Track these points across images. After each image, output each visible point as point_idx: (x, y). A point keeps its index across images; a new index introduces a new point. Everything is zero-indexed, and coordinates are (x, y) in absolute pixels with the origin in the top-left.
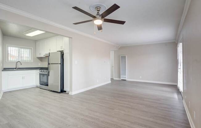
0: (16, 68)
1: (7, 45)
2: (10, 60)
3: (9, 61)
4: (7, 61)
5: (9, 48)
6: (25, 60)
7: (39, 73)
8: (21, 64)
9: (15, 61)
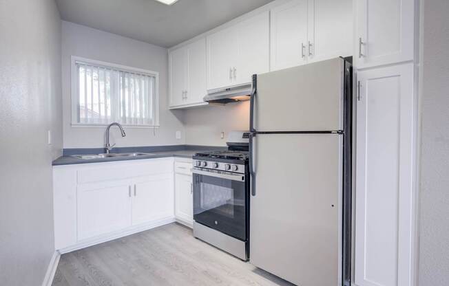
0: (105, 151)
1: (73, 57)
2: (86, 119)
3: (82, 122)
4: (74, 122)
5: (82, 70)
6: (136, 119)
7: (191, 174)
8: (123, 135)
9: (103, 123)
